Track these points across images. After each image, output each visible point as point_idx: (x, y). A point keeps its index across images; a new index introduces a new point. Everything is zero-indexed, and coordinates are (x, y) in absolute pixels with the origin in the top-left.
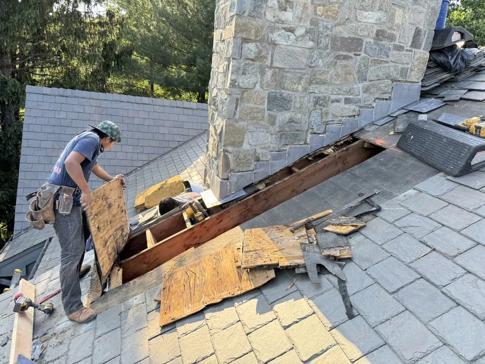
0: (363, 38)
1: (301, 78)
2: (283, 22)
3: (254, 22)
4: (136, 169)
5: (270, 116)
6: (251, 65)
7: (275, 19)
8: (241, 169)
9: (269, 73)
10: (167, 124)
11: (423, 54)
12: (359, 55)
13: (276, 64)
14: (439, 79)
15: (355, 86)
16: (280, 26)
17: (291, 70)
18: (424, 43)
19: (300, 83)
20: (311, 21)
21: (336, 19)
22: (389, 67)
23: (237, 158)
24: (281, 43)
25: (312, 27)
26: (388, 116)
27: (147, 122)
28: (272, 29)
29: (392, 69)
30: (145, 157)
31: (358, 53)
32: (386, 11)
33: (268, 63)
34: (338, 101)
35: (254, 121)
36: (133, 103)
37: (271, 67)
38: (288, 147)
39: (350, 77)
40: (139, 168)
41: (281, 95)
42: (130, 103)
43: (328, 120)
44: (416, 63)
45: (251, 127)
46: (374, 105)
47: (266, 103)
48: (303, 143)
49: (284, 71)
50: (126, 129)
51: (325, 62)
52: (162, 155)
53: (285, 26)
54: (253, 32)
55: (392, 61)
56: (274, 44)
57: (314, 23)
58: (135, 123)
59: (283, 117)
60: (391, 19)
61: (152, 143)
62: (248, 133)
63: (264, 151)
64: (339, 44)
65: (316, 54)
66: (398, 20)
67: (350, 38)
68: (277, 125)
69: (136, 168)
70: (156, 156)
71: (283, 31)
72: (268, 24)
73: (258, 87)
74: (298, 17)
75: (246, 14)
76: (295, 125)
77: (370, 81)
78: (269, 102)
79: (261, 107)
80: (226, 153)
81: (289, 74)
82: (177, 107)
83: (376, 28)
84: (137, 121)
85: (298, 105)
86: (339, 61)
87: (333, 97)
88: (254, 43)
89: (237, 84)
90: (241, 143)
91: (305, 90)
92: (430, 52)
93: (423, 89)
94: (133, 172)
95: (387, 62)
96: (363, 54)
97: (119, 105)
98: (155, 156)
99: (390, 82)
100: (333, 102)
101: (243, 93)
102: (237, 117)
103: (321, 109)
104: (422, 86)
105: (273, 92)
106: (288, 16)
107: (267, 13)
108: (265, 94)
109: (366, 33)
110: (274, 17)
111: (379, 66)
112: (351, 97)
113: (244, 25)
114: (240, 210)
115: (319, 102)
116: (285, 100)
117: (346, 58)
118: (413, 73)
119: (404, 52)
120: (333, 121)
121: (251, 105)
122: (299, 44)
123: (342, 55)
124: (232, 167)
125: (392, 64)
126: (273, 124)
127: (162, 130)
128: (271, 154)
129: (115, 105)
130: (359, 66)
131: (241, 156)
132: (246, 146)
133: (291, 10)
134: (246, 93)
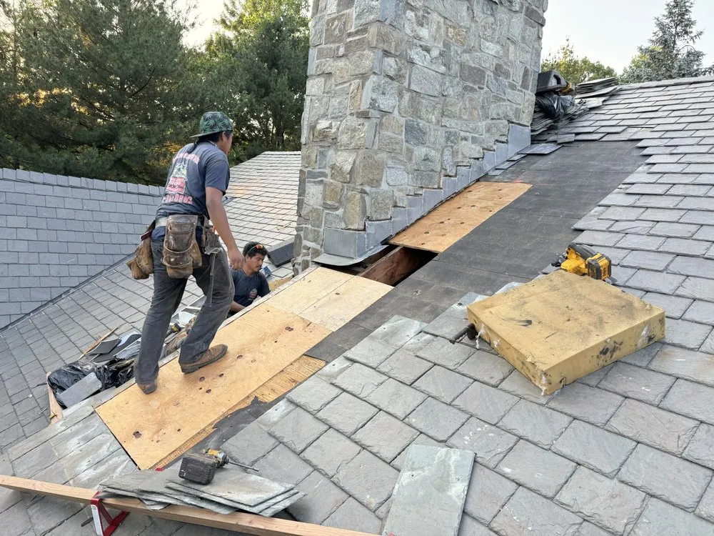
0: (485, 70)
1: (434, 108)
2: (420, 39)
3: (394, 34)
4: (68, 291)
5: (408, 149)
6: (390, 84)
7: (413, 34)
8: (379, 217)
9: (407, 96)
10: (115, 217)
11: (530, 97)
12: (483, 88)
13: (413, 87)
14: (544, 123)
15: (479, 124)
16: (418, 43)
17: (426, 96)
18: (531, 84)
19: (434, 114)
20: (444, 43)
21: (464, 45)
22: (506, 105)
23: (376, 202)
24: (418, 63)
25: (445, 50)
26: (508, 161)
27: (80, 216)
28: (412, 45)
29: (508, 108)
30: (83, 271)
31: (482, 86)
32: (502, 45)
33: (406, 84)
34: (466, 139)
35: (393, 155)
36: (53, 185)
37: (409, 90)
38: (424, 190)
39: (475, 113)
40: (72, 290)
41: (418, 125)
42: (49, 185)
43: (459, 160)
44: (526, 105)
45: (390, 163)
46: (495, 147)
47: (404, 133)
48: (436, 186)
49: (420, 96)
50: (44, 227)
51: (455, 91)
52: (111, 266)
53: (422, 43)
54: (393, 44)
55: (508, 100)
56: (412, 63)
57: (447, 45)
58: (60, 216)
59: (420, 152)
60: (507, 53)
61: (91, 248)
62: (387, 169)
63: (401, 194)
64: (467, 73)
65: (447, 80)
66: (511, 57)
67: (475, 68)
68: (414, 162)
69: (68, 289)
70: (101, 268)
71: (420, 49)
72: (406, 38)
73: (396, 112)
74: (433, 36)
75: (387, 23)
76: (430, 163)
77: (492, 119)
78: (406, 133)
79: (400, 137)
80: (363, 195)
81: (424, 101)
82: (129, 193)
83: (496, 61)
84: (62, 213)
85: (432, 140)
86: (466, 93)
87: (462, 134)
88: (393, 59)
89: (377, 105)
90: (378, 182)
91: (438, 121)
92: (536, 95)
93: (533, 134)
94: (63, 296)
95: (504, 100)
96: (486, 89)
97: (29, 188)
98: (99, 269)
99: (507, 123)
100: (462, 139)
101: (382, 116)
102: (376, 147)
103: (452, 147)
104: (532, 131)
105: (410, 120)
106: (424, 32)
107: (406, 26)
108: (402, 121)
109: (488, 65)
110: (412, 31)
111: (498, 104)
112: (476, 135)
113: (386, 34)
114: (386, 269)
115: (451, 137)
116: (421, 131)
117: (472, 90)
118: (524, 115)
119: (516, 92)
120: (463, 162)
121: (389, 133)
122: (434, 67)
123: (469, 86)
124: (368, 214)
125: (508, 103)
126: (410, 159)
127: (106, 227)
128: (407, 198)
129: (21, 188)
130: (483, 100)
131: (380, 199)
132: (384, 186)
133: (427, 26)
134: (385, 118)
